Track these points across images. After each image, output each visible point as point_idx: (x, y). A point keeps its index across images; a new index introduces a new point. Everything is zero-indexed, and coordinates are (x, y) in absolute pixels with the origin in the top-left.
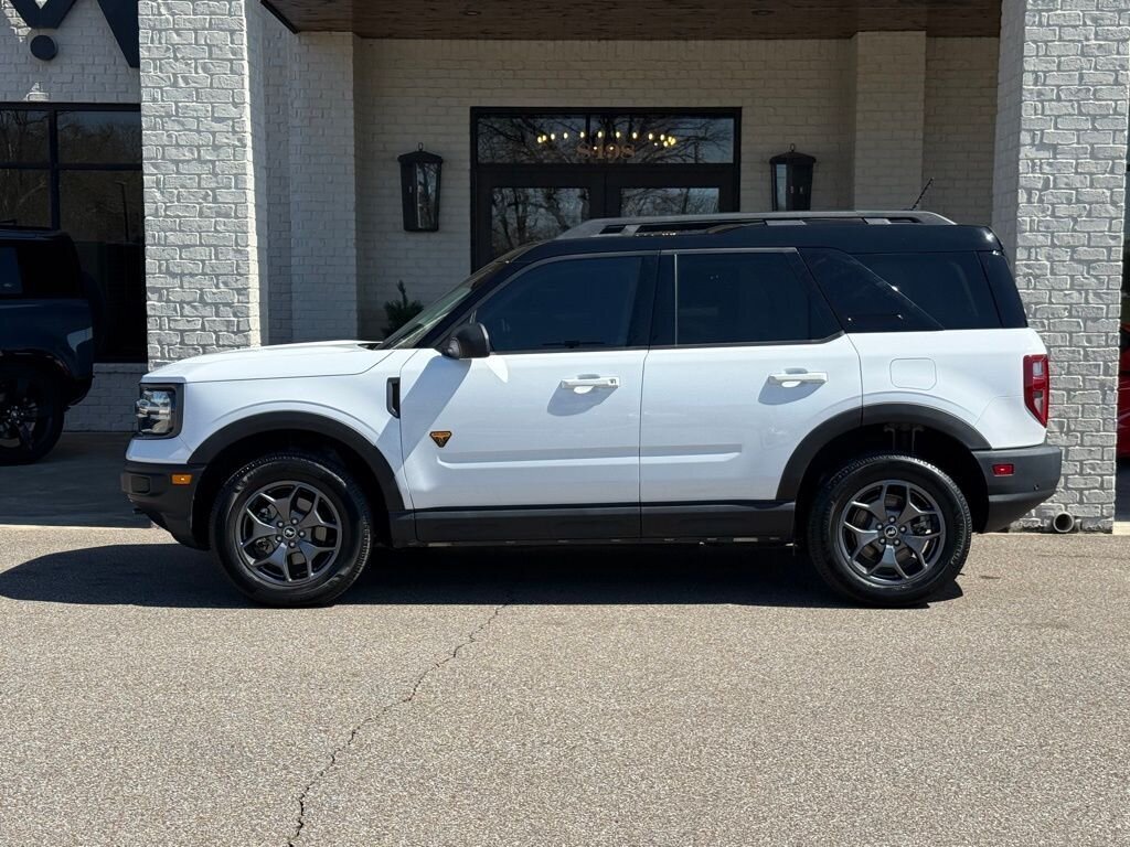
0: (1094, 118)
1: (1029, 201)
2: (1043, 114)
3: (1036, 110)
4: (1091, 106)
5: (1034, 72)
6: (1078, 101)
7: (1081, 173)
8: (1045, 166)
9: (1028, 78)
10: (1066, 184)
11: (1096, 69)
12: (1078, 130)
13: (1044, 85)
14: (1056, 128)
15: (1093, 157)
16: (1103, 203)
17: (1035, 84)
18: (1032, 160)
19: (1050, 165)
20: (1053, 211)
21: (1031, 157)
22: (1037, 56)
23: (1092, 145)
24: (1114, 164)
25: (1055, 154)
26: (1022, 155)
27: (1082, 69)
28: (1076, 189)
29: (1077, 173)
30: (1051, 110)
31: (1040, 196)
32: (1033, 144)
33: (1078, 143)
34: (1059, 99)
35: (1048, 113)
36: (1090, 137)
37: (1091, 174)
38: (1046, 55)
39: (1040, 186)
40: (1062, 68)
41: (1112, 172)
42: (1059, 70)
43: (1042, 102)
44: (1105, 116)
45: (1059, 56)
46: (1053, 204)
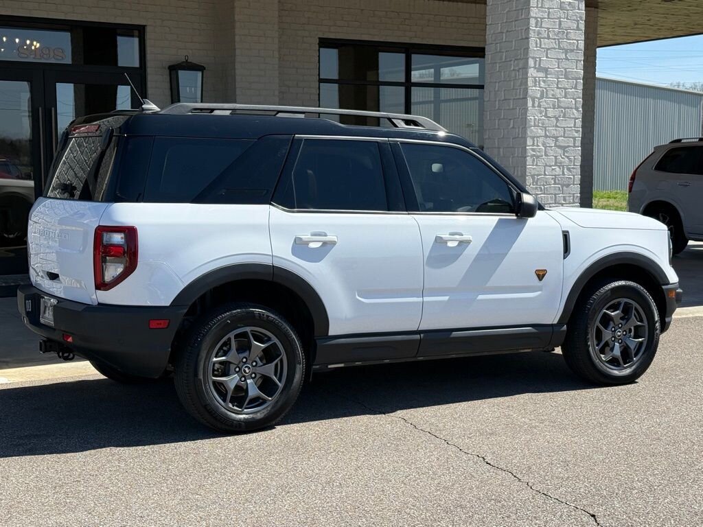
0: (566, 51)
1: (533, 106)
2: (540, 47)
3: (536, 44)
4: (564, 45)
5: (536, 18)
6: (558, 39)
7: (560, 88)
8: (542, 83)
9: (533, 22)
10: (553, 95)
11: (567, 19)
12: (558, 59)
13: (541, 27)
14: (547, 57)
15: (566, 77)
16: (571, 108)
17: (536, 27)
18: (535, 78)
19: (544, 81)
20: (546, 113)
21: (535, 75)
22: (537, 7)
23: (565, 69)
24: (577, 82)
25: (547, 74)
26: (529, 75)
27: (560, 18)
28: (557, 99)
29: (558, 88)
30: (545, 44)
31: (539, 103)
32: (535, 68)
33: (558, 68)
34: (549, 38)
35: (543, 46)
36: (564, 64)
37: (565, 89)
38: (542, 7)
39: (539, 96)
40: (550, 16)
41: (576, 88)
42: (549, 18)
43: (540, 39)
44: (572, 51)
45: (549, 8)
46: (545, 108)
